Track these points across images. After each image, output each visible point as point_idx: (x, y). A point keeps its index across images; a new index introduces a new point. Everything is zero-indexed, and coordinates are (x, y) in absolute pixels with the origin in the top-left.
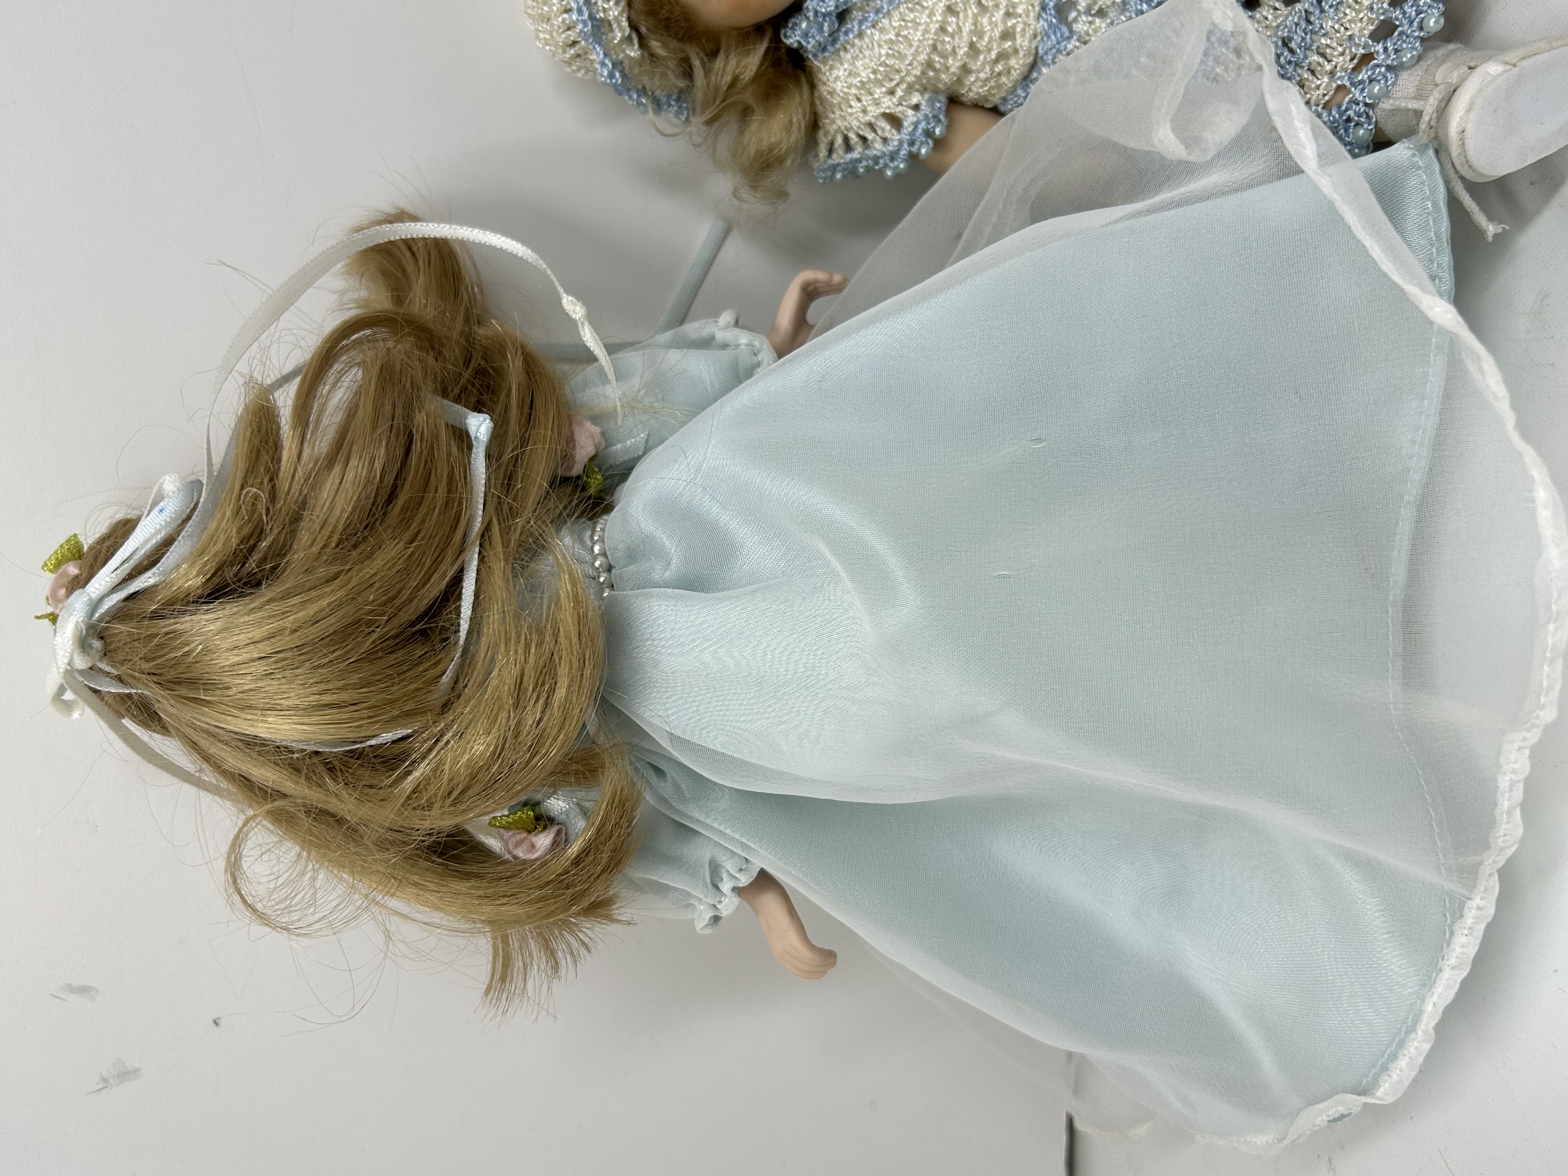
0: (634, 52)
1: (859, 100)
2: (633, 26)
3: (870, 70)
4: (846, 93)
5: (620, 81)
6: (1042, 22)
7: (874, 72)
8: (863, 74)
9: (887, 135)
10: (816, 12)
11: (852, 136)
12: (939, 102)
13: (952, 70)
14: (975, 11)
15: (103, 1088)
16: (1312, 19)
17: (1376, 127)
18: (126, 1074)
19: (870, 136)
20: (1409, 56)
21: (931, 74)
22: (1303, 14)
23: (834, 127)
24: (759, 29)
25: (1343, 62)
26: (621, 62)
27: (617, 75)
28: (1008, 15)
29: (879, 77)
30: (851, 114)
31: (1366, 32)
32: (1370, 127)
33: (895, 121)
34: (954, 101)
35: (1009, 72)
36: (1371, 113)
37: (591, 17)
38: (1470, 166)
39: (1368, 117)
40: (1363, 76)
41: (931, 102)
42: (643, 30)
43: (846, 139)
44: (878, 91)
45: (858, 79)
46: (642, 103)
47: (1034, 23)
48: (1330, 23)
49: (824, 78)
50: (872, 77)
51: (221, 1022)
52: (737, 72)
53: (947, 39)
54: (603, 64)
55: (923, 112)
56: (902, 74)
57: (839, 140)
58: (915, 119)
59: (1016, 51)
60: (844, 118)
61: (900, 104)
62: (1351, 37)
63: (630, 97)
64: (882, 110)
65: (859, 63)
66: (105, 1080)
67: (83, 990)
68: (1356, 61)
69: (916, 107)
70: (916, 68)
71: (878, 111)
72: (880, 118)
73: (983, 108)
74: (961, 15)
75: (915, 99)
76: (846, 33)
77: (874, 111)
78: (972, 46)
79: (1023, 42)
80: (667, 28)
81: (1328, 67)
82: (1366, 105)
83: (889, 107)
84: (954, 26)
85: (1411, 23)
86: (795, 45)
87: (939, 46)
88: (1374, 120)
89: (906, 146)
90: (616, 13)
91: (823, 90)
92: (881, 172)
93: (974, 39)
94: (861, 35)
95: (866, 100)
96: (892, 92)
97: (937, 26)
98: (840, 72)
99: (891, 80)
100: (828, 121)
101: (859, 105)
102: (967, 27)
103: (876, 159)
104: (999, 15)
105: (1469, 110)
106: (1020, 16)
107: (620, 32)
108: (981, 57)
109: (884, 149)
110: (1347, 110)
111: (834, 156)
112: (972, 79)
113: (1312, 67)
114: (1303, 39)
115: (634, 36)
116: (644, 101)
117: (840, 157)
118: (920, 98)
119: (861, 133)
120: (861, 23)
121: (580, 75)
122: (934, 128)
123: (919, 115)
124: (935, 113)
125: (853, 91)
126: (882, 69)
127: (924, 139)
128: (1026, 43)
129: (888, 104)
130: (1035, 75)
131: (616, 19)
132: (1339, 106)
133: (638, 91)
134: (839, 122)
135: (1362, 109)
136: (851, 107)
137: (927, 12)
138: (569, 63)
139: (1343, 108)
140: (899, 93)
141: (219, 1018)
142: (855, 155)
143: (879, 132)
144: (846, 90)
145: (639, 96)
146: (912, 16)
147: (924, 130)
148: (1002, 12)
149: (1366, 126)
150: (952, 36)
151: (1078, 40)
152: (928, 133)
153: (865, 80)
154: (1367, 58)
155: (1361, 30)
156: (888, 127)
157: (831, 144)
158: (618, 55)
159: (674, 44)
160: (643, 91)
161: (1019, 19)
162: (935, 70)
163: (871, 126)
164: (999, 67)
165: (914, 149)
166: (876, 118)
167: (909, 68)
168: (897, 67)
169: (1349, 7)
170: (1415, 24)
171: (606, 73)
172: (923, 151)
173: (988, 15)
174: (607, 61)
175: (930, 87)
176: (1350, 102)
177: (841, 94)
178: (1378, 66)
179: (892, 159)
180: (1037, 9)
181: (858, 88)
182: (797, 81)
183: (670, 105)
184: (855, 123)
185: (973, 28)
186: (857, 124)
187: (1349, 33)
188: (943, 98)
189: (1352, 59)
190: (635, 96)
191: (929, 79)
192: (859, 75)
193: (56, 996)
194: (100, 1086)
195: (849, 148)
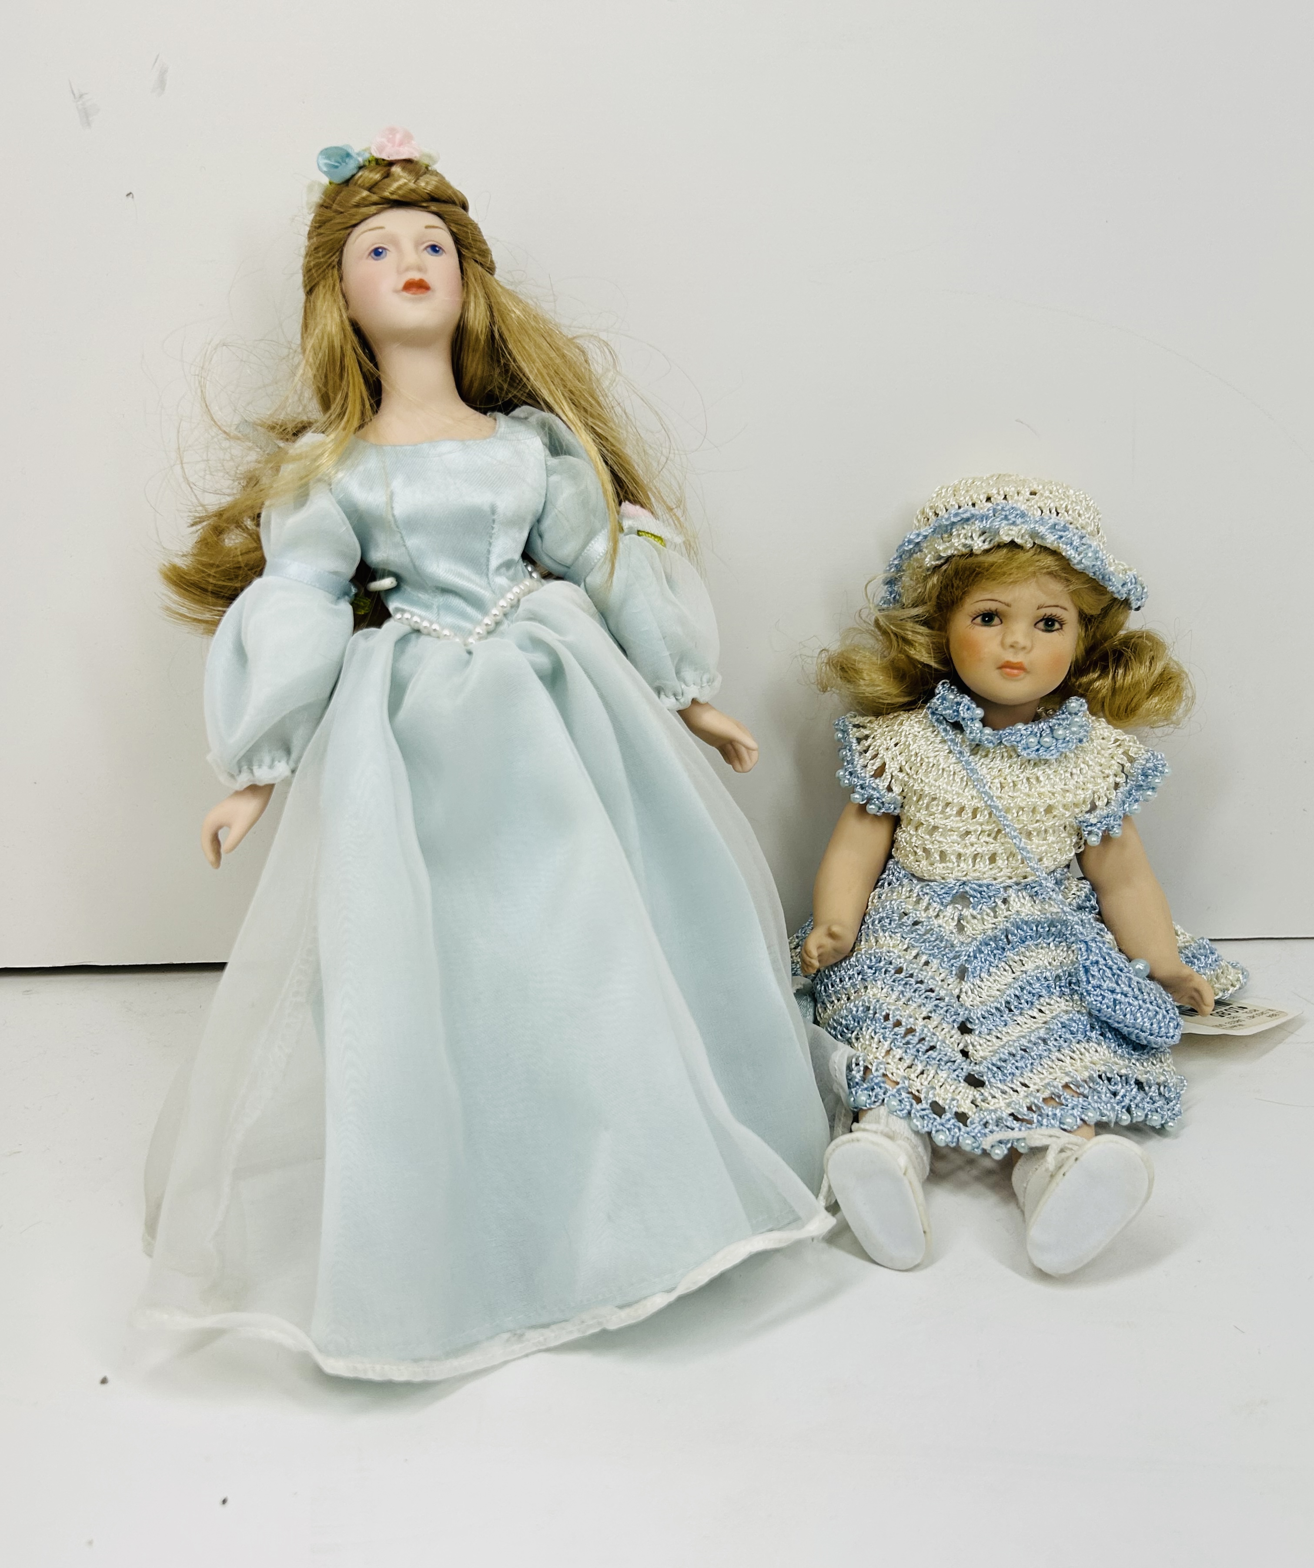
0: (929, 561)
1: (896, 745)
2: (948, 559)
3: (918, 751)
4: (901, 734)
5: (906, 548)
6: (954, 882)
7: (917, 754)
8: (915, 745)
9: (869, 766)
10: (959, 704)
11: (866, 743)
12: (895, 808)
13: (918, 815)
14: (961, 829)
15: (74, 95)
16: (949, 1064)
18: (86, 116)
19: (869, 755)
20: (918, 1123)
21: (915, 799)
22: (953, 1059)
23: (876, 727)
24: (946, 660)
25: (916, 1085)
26: (921, 551)
27: (911, 546)
28: (959, 856)
29: (913, 758)
30: (885, 740)
31: (937, 1099)
32: (868, 1106)
33: (880, 772)
34: (896, 822)
35: (917, 861)
36: (877, 1104)
37: (953, 524)
40: (904, 1095)
41: (894, 801)
42: (944, 567)
43: (866, 737)
44: (902, 759)
45: (911, 743)
46: (891, 569)
47: (953, 876)
48: (945, 1076)
49: (913, 717)
50: (913, 753)
51: (129, 199)
52: (917, 644)
53: (940, 808)
54: (918, 535)
55: (886, 794)
56: (915, 776)
57: (867, 732)
58: (881, 789)
59: (932, 864)
60: (883, 734)
61: (892, 776)
62: (933, 1088)
63: (895, 559)
64: (887, 763)
65: (922, 742)
66: (81, 96)
67: (162, 83)
68: (917, 1094)
69: (890, 789)
70: (919, 786)
71: (888, 759)
72: (882, 762)
73: (892, 847)
74: (958, 818)
75: (897, 789)
76: (945, 730)
77: (887, 757)
78: (935, 828)
79: (939, 868)
80: (946, 587)
81: (913, 1076)
83: (890, 768)
84: (950, 813)
85: (943, 1125)
86: (937, 691)
87: (935, 803)
88: (872, 1106)
89: (861, 782)
90: (956, 545)
91: (904, 716)
92: (842, 767)
93: (940, 830)
94: (943, 741)
96: (901, 769)
97: (950, 800)
98: (917, 728)
99: (911, 768)
101: (892, 745)
102: (950, 824)
103: (851, 762)
104: (958, 848)
105: (873, 1143)
106: (958, 866)
107: (945, 549)
108: (928, 837)
109: (859, 766)
110: (880, 1087)
111: (855, 729)
112: (911, 832)
113: (913, 1067)
114: (934, 1059)
115: (942, 561)
116: (893, 570)
117: (854, 733)
118: (897, 792)
119: (871, 748)
120: (952, 740)
121: (915, 522)
122: (874, 804)
123: (884, 791)
124: (886, 805)
126: (919, 759)
127: (866, 796)
128: (938, 871)
129: (892, 768)
131: (952, 545)
132: (884, 1082)
134: (879, 731)
135: (880, 1097)
136: (891, 738)
137: (961, 791)
138: (923, 513)
139: (882, 1085)
140: (901, 775)
141: (133, 197)
142: (855, 746)
143: (872, 761)
144: (904, 734)
145: (896, 566)
146: (958, 780)
147: (872, 795)
148: (961, 851)
149: (868, 1101)
150: (943, 812)
151: (940, 910)
152: (870, 800)
153: (911, 748)
154: (919, 1100)
155: (939, 1095)
156: (875, 768)
157: (864, 727)
158: (926, 548)
159: (935, 593)
160: (899, 569)
161: (956, 864)
162: (918, 801)
163: (875, 756)
164: (920, 852)
165: (858, 789)
166: (882, 759)
167: (919, 781)
168: (920, 771)
169: (957, 1088)
170: (941, 1127)
171: (912, 537)
172: (857, 796)
173: (959, 840)
174: (921, 537)
175: (906, 800)
176: (886, 1089)
177: (900, 730)
178: (911, 1105)
179: (851, 774)
180: (964, 879)
181: (904, 744)
183: (891, 593)
184: (878, 742)
185: (949, 827)
186: (878, 744)
187: (937, 1088)
188: (897, 811)
189: (918, 1091)
190: (896, 562)
191: (911, 798)
193: (156, 60)
194: (76, 92)
195: (859, 740)
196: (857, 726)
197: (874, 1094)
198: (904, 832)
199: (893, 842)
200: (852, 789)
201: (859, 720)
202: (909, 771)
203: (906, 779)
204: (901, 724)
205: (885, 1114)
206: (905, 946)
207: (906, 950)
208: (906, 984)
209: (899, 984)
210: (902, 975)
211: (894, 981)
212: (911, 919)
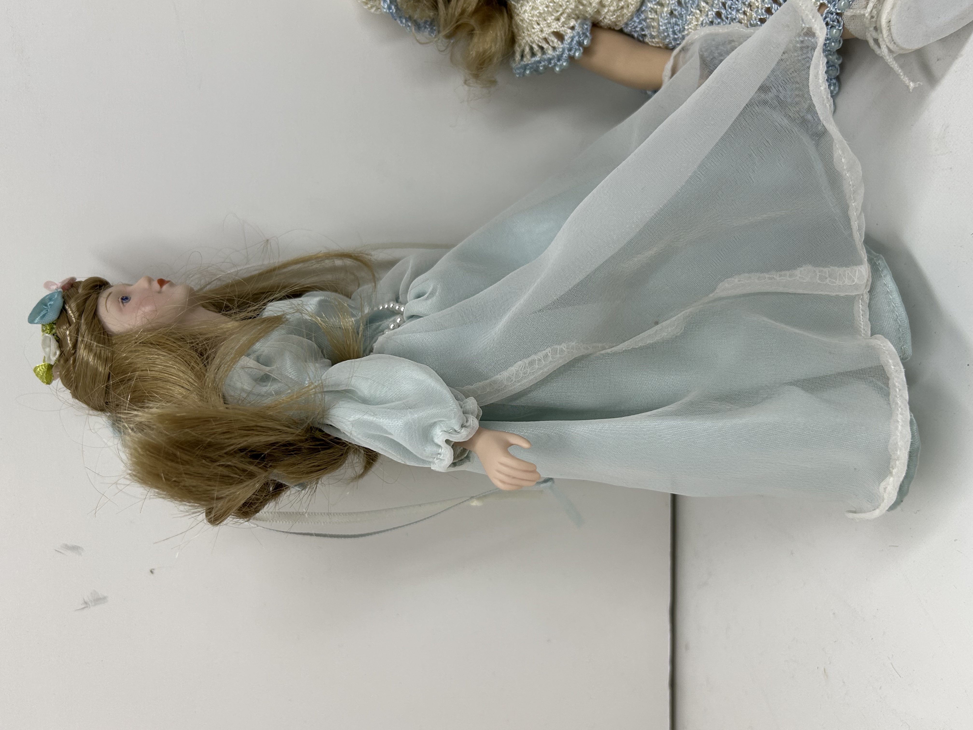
1: (538, 24)
3: (544, 6)
4: (531, 20)
5: (394, 11)
7: (547, 7)
8: (541, 8)
9: (556, 45)
11: (536, 48)
12: (587, 25)
13: (594, 5)
15: (85, 607)
17: (843, 28)
18: (99, 600)
19: (545, 46)
21: (581, 7)
23: (524, 41)
27: (393, 7)
29: (550, 9)
30: (534, 33)
32: (840, 28)
33: (559, 36)
34: (596, 25)
35: (628, 6)
36: (840, 19)
38: (895, 43)
39: (838, 22)
41: (582, 25)
43: (531, 48)
44: (550, 19)
45: (538, 11)
46: (409, 26)
49: (518, 12)
50: (546, 9)
51: (155, 571)
52: (465, 6)
54: (385, 1)
55: (576, 31)
56: (564, 8)
57: (527, 49)
58: (572, 35)
60: (530, 36)
61: (563, 26)
63: (401, 22)
64: (552, 30)
65: (538, 1)
66: (86, 603)
67: (75, 548)
69: (573, 28)
70: (572, 4)
71: (550, 31)
72: (551, 35)
73: (614, 30)
75: (572, 23)
77: (547, 31)
82: (837, 14)
83: (556, 28)
88: (842, 23)
89: (566, 51)
92: (553, 68)
95: (543, 24)
96: (558, 19)
98: (527, 7)
99: (557, 11)
100: (521, 38)
101: (538, 27)
103: (550, 60)
105: (892, 10)
109: (554, 54)
110: (826, 18)
111: (525, 59)
112: (606, 11)
116: (410, 24)
117: (528, 60)
118: (575, 23)
119: (540, 44)
122: (583, 40)
123: (574, 32)
124: (584, 31)
125: (535, 19)
126: (551, 4)
127: (577, 47)
129: (556, 26)
130: (644, 8)
133: (406, 19)
134: (527, 38)
135: (835, 17)
136: (534, 28)
138: (366, 3)
139: (824, 17)
140: (562, 19)
141: (153, 569)
142: (537, 58)
143: (551, 43)
144: (530, 18)
145: (406, 21)
147: (577, 42)
149: (837, 27)
152: (580, 44)
153: (542, 11)
156: (556, 40)
157: (523, 51)
160: (409, 18)
162: (583, 5)
163: (546, 40)
164: (622, 3)
165: (572, 53)
166: (549, 35)
167: (568, 3)
168: (560, 3)
171: (386, 6)
172: (577, 54)
175: (581, 16)
176: (827, 13)
177: (528, 21)
179: (559, 60)
181: (538, 17)
182: (501, 12)
183: (425, 28)
184: (536, 38)
186: (538, 39)
188: (589, 23)
190: (404, 21)
191: (580, 11)
192: (538, 9)
193: (58, 551)
194: (83, 606)
195: (533, 54)
196: (522, 56)
197: (831, 23)
198: (605, 18)
199: (610, 29)
200: (571, 58)
201: (518, 57)
202: (559, 13)
203: (565, 15)
204: (522, 21)
205: (852, 10)
206: (698, 12)
207: (701, 11)
208: (730, 8)
209: (731, 14)
210: (724, 12)
211: (727, 18)
212: (676, 8)
